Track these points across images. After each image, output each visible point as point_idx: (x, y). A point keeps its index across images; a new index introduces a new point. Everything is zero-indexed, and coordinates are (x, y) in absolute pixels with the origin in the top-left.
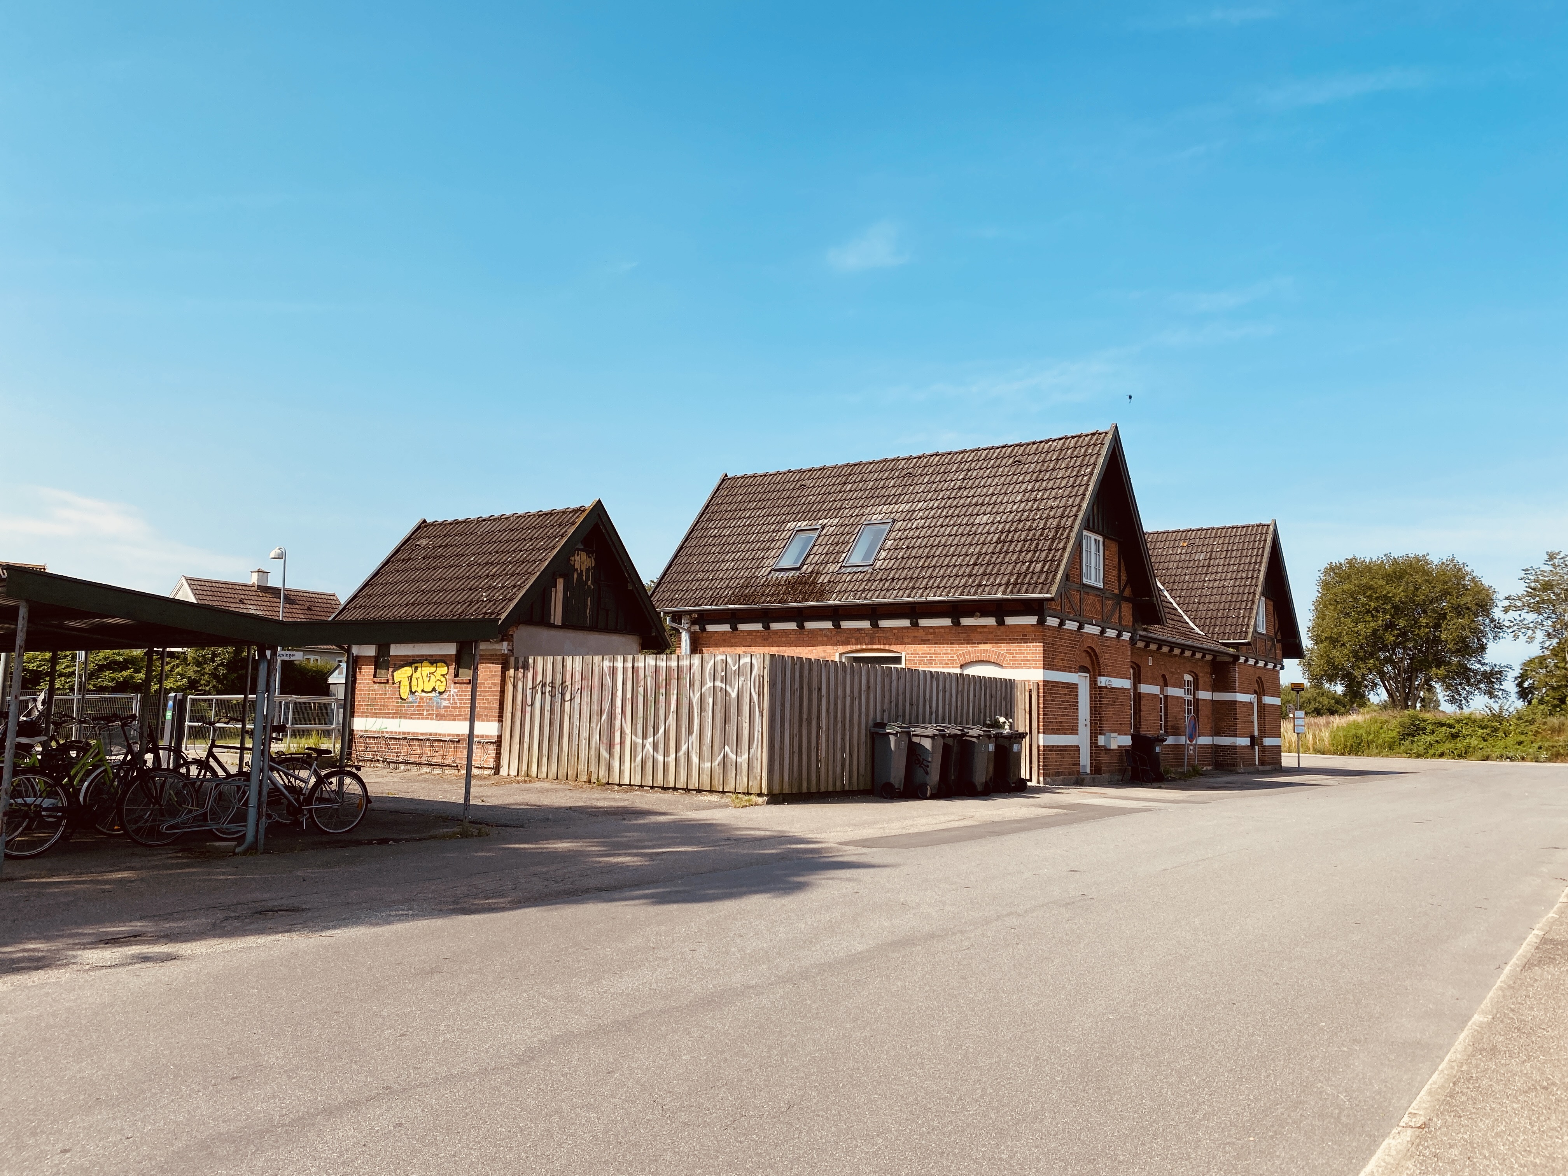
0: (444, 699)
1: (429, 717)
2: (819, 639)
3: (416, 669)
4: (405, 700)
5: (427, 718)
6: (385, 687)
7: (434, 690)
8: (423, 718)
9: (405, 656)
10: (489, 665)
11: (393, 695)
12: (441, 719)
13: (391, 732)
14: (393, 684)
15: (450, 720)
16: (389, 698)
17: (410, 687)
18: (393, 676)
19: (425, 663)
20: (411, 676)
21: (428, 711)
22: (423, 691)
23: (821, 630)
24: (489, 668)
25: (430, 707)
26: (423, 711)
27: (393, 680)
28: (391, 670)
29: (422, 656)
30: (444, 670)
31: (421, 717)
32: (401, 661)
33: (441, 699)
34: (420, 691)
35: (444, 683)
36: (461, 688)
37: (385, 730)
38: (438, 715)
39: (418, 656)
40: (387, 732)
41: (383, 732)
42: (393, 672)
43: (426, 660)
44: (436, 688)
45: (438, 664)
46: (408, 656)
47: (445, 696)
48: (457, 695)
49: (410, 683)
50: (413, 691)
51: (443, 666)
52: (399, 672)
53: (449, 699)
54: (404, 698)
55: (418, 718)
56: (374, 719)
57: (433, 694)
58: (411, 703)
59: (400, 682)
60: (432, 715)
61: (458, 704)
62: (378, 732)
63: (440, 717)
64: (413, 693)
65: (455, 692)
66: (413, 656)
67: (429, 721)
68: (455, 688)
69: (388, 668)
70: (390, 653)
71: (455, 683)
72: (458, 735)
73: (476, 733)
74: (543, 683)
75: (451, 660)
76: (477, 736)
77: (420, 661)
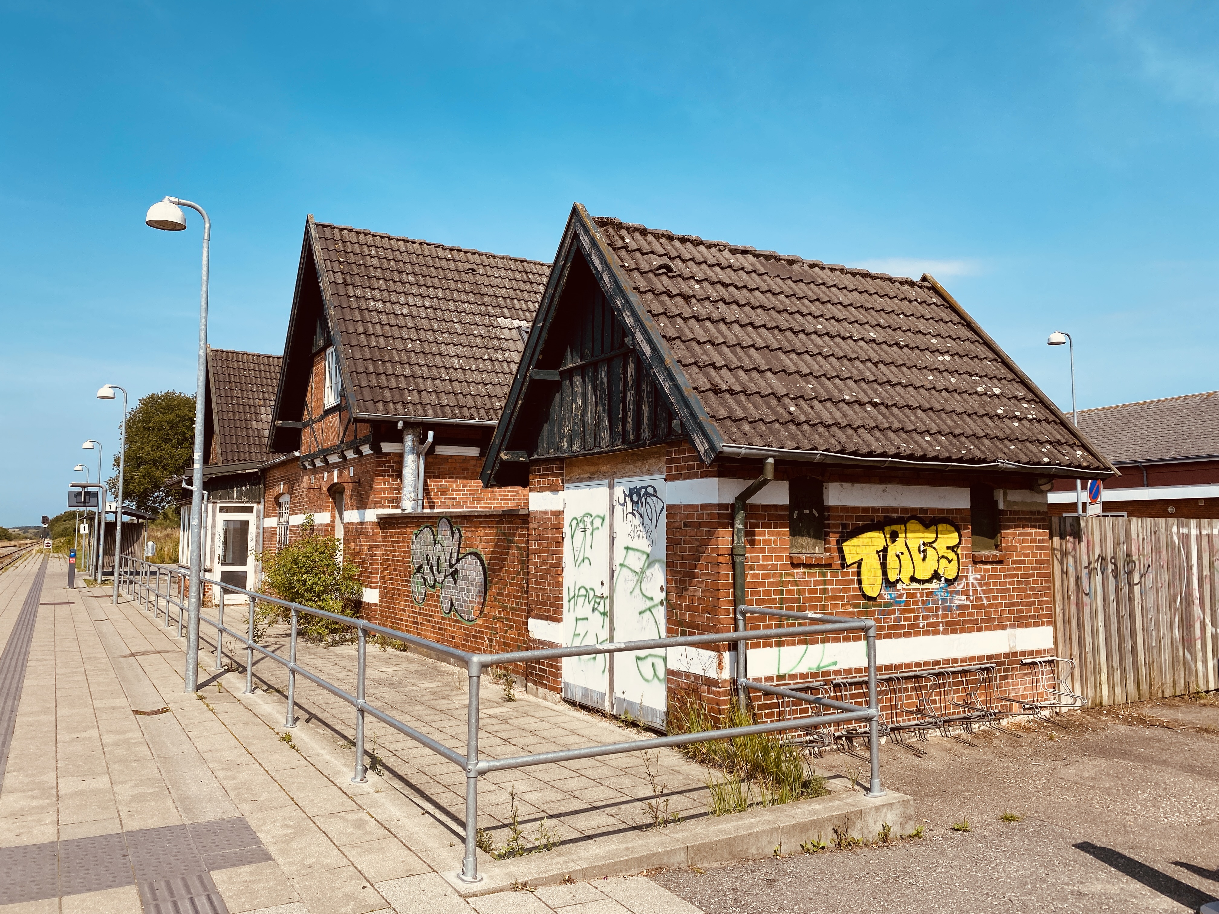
0: (958, 593)
1: (931, 630)
3: (894, 536)
4: (874, 599)
5: (926, 633)
6: (824, 575)
7: (936, 576)
8: (917, 634)
9: (865, 509)
10: (1030, 530)
11: (845, 590)
12: (954, 631)
13: (848, 671)
14: (843, 566)
15: (971, 630)
16: (833, 598)
17: (885, 573)
18: (841, 550)
19: (913, 525)
20: (885, 550)
21: (925, 618)
22: (913, 580)
24: (1030, 534)
25: (930, 609)
26: (916, 618)
27: (843, 558)
28: (833, 538)
29: (904, 510)
30: (953, 538)
31: (913, 630)
32: (859, 518)
33: (951, 593)
34: (906, 580)
35: (955, 563)
36: (986, 571)
37: (832, 668)
38: (947, 624)
39: (895, 510)
40: (837, 672)
41: (826, 673)
42: (839, 542)
43: (914, 518)
44: (940, 572)
45: (940, 527)
46: (875, 510)
47: (959, 587)
48: (980, 584)
49: (884, 565)
50: (892, 579)
51: (950, 532)
52: (855, 541)
53: (965, 593)
54: (871, 595)
55: (908, 635)
56: (802, 648)
57: (935, 585)
58: (887, 604)
59: (859, 563)
60: (937, 624)
61: (984, 600)
62: (814, 675)
63: (952, 627)
64: (889, 584)
65: (976, 579)
66: (885, 510)
67: (931, 638)
68: (976, 571)
69: (827, 534)
70: (826, 504)
71: (975, 562)
72: (990, 657)
73: (1020, 648)
74: (1102, 558)
75: (963, 520)
76: (1023, 654)
77: (903, 521)
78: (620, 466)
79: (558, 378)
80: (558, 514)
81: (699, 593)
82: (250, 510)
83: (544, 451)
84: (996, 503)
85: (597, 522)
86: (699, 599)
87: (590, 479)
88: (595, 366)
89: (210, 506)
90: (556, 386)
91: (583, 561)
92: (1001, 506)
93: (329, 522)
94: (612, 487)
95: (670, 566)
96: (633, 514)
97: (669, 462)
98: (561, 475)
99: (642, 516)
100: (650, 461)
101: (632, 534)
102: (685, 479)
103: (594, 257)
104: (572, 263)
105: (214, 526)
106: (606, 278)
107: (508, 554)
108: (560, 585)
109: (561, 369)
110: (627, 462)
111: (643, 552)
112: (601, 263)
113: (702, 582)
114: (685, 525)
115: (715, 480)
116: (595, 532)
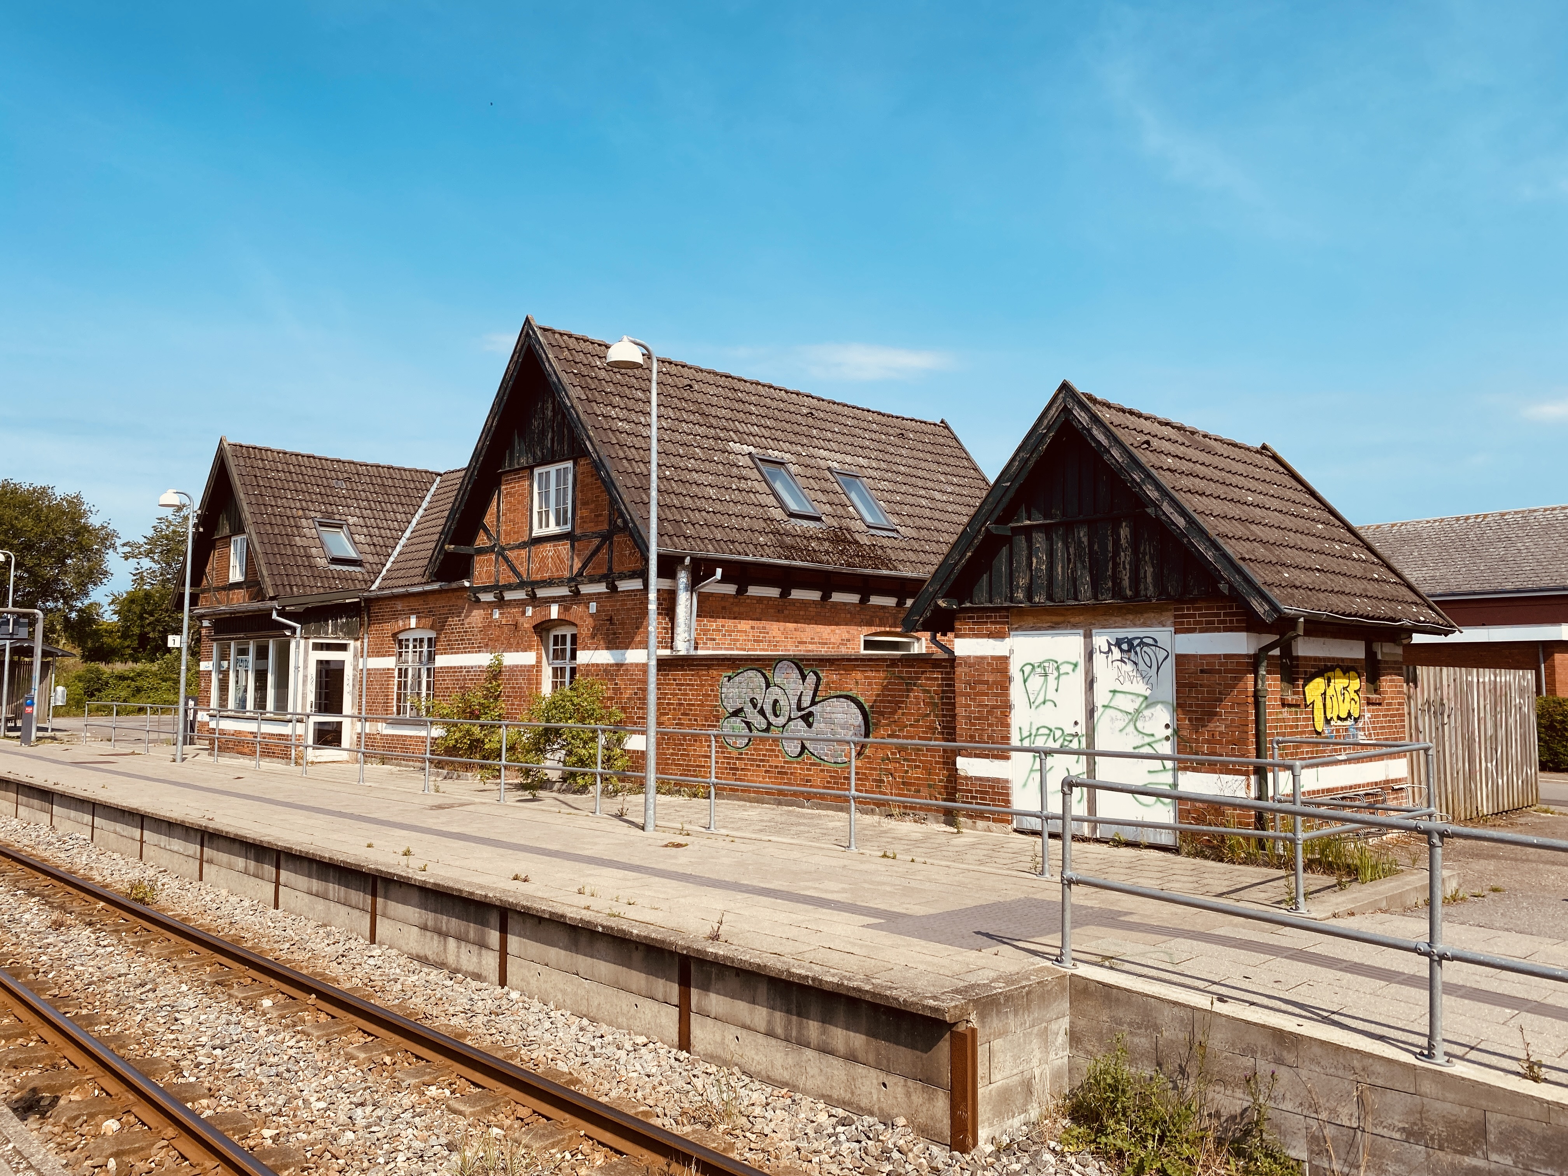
0: (1360, 730)
2: (843, 615)
3: (1329, 681)
4: (1320, 733)
6: (1297, 713)
7: (1349, 715)
9: (1316, 659)
10: (1393, 677)
11: (1307, 726)
14: (1306, 706)
16: (1301, 733)
17: (1325, 712)
18: (1304, 693)
19: (1338, 672)
20: (1325, 693)
21: (1344, 750)
22: (1339, 718)
23: (845, 604)
24: (1393, 681)
27: (1305, 699)
28: (1300, 683)
29: (1333, 659)
30: (1355, 684)
31: (1339, 760)
32: (1313, 667)
33: (1357, 730)
34: (1335, 718)
35: (1358, 704)
36: (1374, 711)
39: (1329, 660)
42: (1304, 686)
43: (1338, 666)
44: (1352, 711)
45: (1351, 674)
46: (1320, 659)
47: (1361, 725)
48: (1370, 722)
49: (1324, 705)
50: (1329, 717)
51: (1355, 678)
52: (1311, 685)
53: (1363, 729)
54: (1320, 730)
57: (1349, 722)
58: (1328, 738)
59: (1313, 703)
61: (1373, 736)
64: (1327, 721)
65: (1369, 718)
66: (1325, 659)
68: (1369, 711)
69: (1297, 680)
70: (1294, 654)
71: (1368, 704)
72: (1376, 784)
73: (1391, 777)
74: (1428, 701)
75: (1362, 668)
76: (1393, 781)
77: (1332, 669)
78: (1100, 618)
79: (1009, 534)
80: (1003, 661)
81: (1223, 728)
82: (343, 647)
83: (981, 599)
84: (1376, 653)
85: (1068, 668)
86: (1221, 733)
87: (1052, 628)
88: (1069, 527)
89: (302, 642)
90: (1007, 540)
91: (1044, 703)
92: (1379, 657)
93: (534, 663)
94: (1088, 636)
95: (1181, 706)
96: (1122, 661)
97: (1176, 617)
98: (1007, 623)
99: (1135, 663)
100: (1146, 615)
101: (1121, 679)
102: (1200, 632)
103: (1095, 432)
104: (1056, 433)
105: (306, 667)
106: (1115, 453)
107: (907, 696)
108: (1008, 726)
109: (1011, 525)
110: (1112, 615)
111: (1138, 695)
112: (1107, 437)
113: (1226, 719)
114: (1202, 671)
115: (1245, 634)
116: (1062, 678)
